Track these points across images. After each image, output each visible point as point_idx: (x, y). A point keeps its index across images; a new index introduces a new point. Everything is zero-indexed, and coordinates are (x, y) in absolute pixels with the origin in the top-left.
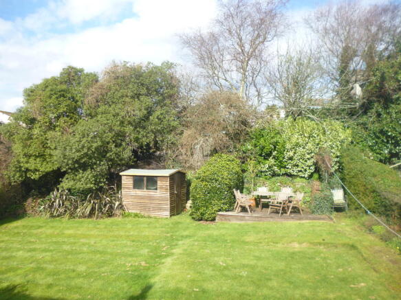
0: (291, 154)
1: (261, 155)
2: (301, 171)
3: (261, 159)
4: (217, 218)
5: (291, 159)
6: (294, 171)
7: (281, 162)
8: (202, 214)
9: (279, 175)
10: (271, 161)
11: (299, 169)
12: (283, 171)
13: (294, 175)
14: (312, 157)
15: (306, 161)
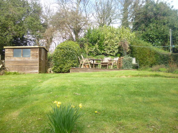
0: (107, 42)
1: (91, 42)
2: (112, 52)
3: (91, 44)
4: (70, 71)
5: (107, 45)
6: (108, 52)
7: (101, 46)
8: (61, 69)
9: (100, 54)
10: (97, 46)
11: (111, 51)
12: (103, 52)
13: (108, 54)
14: (117, 44)
15: (114, 46)
